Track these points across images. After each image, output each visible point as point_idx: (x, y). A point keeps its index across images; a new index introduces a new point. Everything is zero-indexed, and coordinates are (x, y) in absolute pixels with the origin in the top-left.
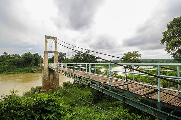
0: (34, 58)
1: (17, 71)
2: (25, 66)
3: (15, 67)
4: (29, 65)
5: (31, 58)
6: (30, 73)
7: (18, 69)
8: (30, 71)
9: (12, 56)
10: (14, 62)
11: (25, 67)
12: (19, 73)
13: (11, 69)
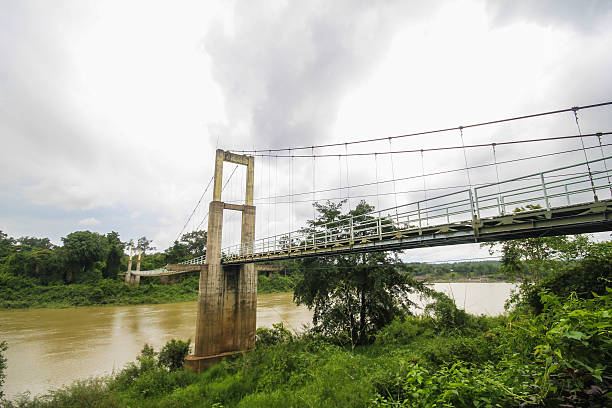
0: (108, 250)
1: (39, 297)
2: (70, 278)
3: (31, 281)
4: (85, 276)
5: (95, 251)
6: (87, 305)
7: (44, 291)
8: (91, 298)
9: (18, 244)
10: (33, 264)
11: (68, 284)
12: (45, 307)
13: (17, 290)
